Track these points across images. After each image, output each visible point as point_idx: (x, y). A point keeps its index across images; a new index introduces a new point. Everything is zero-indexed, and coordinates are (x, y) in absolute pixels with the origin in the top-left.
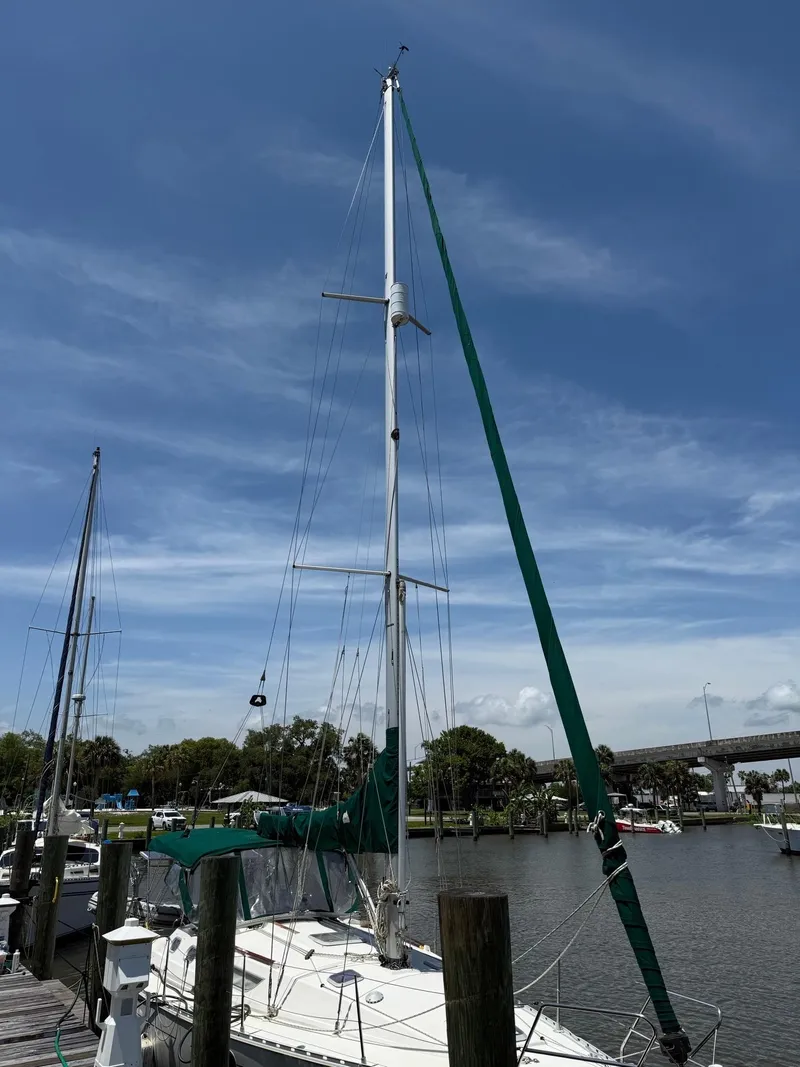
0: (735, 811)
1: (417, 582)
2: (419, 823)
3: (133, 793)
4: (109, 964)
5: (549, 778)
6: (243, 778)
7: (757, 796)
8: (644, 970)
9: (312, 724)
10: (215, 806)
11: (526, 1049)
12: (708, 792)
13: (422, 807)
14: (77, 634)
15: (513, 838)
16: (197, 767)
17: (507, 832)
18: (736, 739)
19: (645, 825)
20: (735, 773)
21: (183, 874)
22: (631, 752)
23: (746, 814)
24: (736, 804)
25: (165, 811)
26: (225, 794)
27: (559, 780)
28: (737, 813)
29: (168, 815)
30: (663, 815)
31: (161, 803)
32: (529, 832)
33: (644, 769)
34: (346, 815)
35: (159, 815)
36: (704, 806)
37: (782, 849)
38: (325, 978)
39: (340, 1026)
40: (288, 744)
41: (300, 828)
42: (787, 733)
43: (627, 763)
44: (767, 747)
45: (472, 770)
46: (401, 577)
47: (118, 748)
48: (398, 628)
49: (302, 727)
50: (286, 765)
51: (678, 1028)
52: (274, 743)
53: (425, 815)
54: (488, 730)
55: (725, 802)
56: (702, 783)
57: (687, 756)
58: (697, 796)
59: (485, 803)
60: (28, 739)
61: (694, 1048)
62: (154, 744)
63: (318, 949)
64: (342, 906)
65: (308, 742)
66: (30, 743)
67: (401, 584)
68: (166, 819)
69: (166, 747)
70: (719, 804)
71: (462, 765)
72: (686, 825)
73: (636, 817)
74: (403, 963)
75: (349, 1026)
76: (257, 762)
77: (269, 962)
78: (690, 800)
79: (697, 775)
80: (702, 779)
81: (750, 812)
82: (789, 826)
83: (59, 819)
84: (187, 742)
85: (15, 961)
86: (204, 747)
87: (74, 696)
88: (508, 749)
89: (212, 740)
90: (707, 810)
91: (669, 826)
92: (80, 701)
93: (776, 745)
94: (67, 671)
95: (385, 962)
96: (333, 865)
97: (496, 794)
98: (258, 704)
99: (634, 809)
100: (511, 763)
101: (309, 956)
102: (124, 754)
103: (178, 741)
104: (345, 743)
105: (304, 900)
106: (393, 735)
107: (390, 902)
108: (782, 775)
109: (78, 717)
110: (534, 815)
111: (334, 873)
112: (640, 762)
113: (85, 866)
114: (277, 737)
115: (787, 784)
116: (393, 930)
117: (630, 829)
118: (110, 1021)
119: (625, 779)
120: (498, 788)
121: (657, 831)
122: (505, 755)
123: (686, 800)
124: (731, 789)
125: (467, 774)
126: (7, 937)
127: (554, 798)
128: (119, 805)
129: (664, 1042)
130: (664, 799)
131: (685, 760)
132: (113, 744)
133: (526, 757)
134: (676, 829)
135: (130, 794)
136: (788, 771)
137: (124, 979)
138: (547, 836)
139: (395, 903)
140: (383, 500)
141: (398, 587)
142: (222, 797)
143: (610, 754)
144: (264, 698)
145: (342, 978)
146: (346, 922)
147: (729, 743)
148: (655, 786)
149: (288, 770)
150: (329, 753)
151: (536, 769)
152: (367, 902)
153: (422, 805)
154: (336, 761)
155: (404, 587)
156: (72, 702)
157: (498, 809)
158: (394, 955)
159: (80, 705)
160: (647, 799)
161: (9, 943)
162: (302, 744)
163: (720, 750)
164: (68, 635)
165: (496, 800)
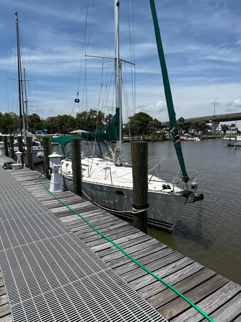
0: (217, 135)
1: (125, 61)
2: (127, 139)
3: (46, 130)
4: (50, 163)
5: (165, 127)
6: (77, 126)
7: (225, 132)
8: (180, 164)
9: (96, 111)
10: (70, 134)
11: (150, 180)
12: (211, 130)
13: (128, 135)
14: (22, 81)
15: (153, 142)
16: (63, 124)
17: (151, 141)
18: (222, 115)
19: (190, 139)
20: (220, 125)
21: (62, 147)
22: (190, 119)
23: (220, 136)
24: (218, 134)
25: (55, 135)
26: (72, 131)
27: (168, 127)
28: (218, 136)
29: (56, 136)
30: (196, 136)
31: (54, 133)
32: (157, 141)
33: (193, 123)
34: (105, 131)
35: (54, 136)
36: (209, 134)
37: (228, 145)
38: (102, 169)
39: (106, 178)
40: (89, 117)
41: (93, 135)
42: (237, 113)
43: (188, 122)
44: (231, 117)
45: (143, 125)
46: (120, 59)
47: (39, 117)
48: (119, 77)
49: (93, 112)
50: (88, 123)
51: (187, 175)
52: (85, 117)
53: (129, 137)
54: (148, 113)
55: (215, 133)
56: (209, 128)
57: (206, 120)
58: (207, 131)
59: (146, 134)
60: (12, 114)
61: (190, 179)
62: (49, 117)
63: (99, 163)
64: (104, 155)
65: (95, 117)
66: (13, 116)
67: (120, 62)
68: (56, 137)
69: (53, 117)
70: (213, 133)
71: (140, 123)
72: (202, 139)
73: (188, 137)
74: (121, 165)
75: (108, 178)
76: (80, 122)
77: (88, 166)
78: (205, 132)
79: (208, 125)
80: (209, 126)
81: (222, 136)
82: (231, 139)
83: (27, 135)
84: (59, 116)
85: (25, 166)
86: (65, 117)
87: (24, 100)
88: (153, 119)
89: (67, 115)
90: (209, 135)
91: (197, 139)
92: (26, 102)
93: (233, 117)
94: (21, 92)
95: (116, 165)
96: (102, 145)
97: (149, 131)
98: (77, 102)
99: (188, 135)
100: (154, 122)
101: (97, 165)
102: (41, 119)
103: (57, 116)
104: (105, 117)
105: (95, 153)
106: (118, 110)
107: (118, 152)
108: (233, 125)
109: (26, 107)
110: (159, 137)
111: (102, 147)
112: (192, 121)
113: (36, 147)
114: (85, 115)
115: (234, 128)
116: (118, 158)
117: (186, 140)
118: (53, 174)
119: (187, 126)
120: (149, 129)
121: (194, 140)
122: (153, 120)
123: (204, 132)
124: (217, 129)
125: (141, 126)
126: (21, 161)
127: (165, 132)
128: (42, 133)
129: (183, 178)
130: (197, 132)
131: (205, 121)
132: (38, 116)
133: (159, 121)
134: (199, 140)
135: (45, 130)
136: (235, 124)
137: (55, 165)
138: (162, 142)
139: (119, 152)
140: (114, 33)
141: (119, 63)
142: (71, 131)
143: (184, 120)
144: (78, 100)
145: (106, 169)
146: (106, 158)
147: (220, 116)
148: (195, 129)
149: (89, 125)
150: (101, 120)
151: (161, 124)
152: (111, 152)
153: (128, 134)
154: (103, 122)
155: (121, 63)
156: (24, 102)
157: (149, 135)
158: (119, 164)
159: (26, 103)
160: (192, 132)
161: (22, 162)
162: (93, 117)
163: (216, 118)
164: (19, 81)
165: (149, 133)
